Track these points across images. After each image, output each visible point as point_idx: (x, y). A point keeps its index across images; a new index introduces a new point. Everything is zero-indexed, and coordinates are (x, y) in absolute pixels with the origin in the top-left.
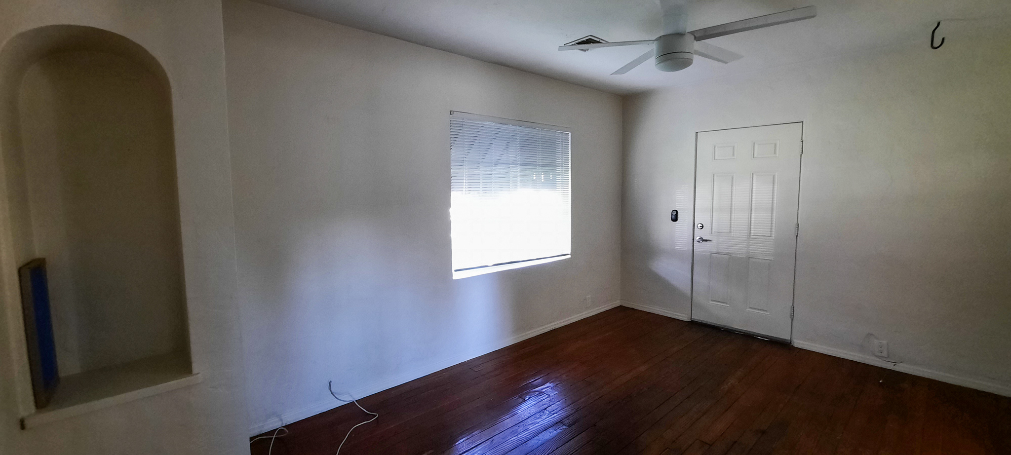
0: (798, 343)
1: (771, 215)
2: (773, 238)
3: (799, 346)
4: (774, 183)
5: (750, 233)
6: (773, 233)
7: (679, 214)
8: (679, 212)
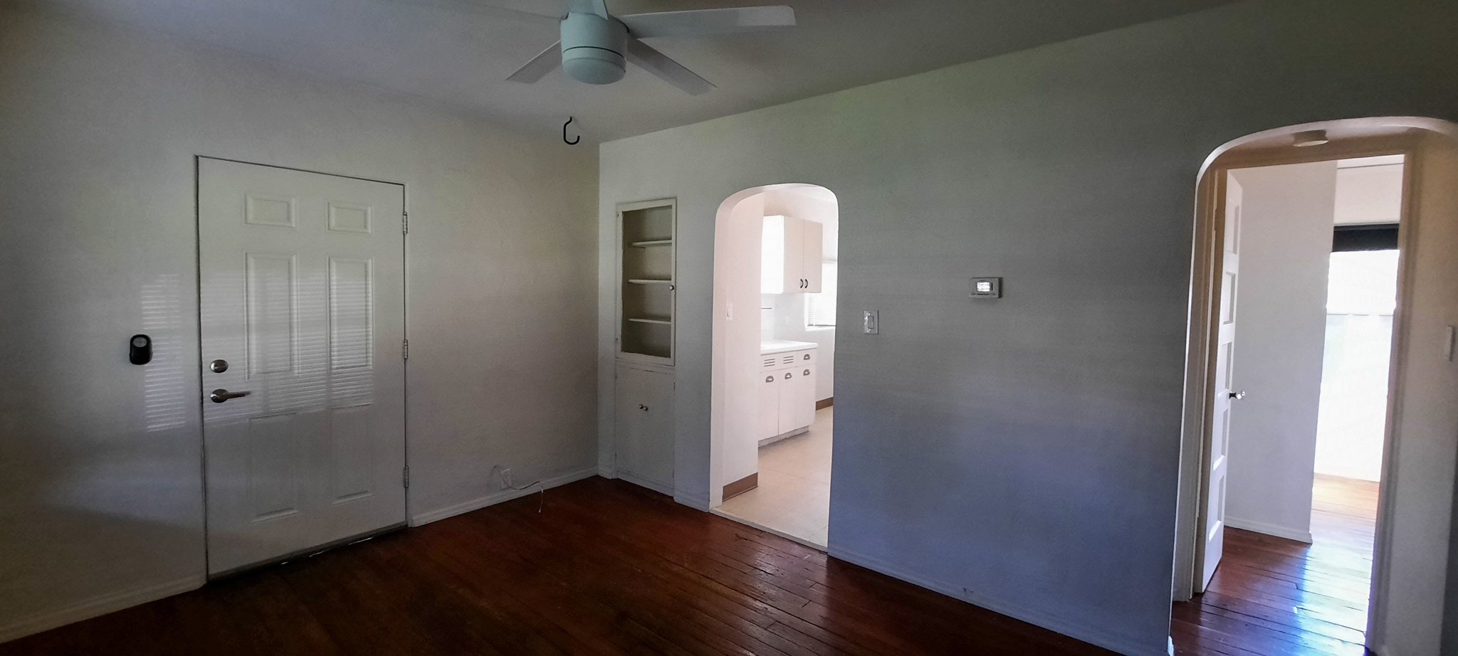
0: (420, 518)
1: (364, 330)
2: (371, 367)
3: (423, 522)
4: (366, 276)
5: (331, 364)
6: (371, 359)
7: (153, 344)
8: (152, 338)
